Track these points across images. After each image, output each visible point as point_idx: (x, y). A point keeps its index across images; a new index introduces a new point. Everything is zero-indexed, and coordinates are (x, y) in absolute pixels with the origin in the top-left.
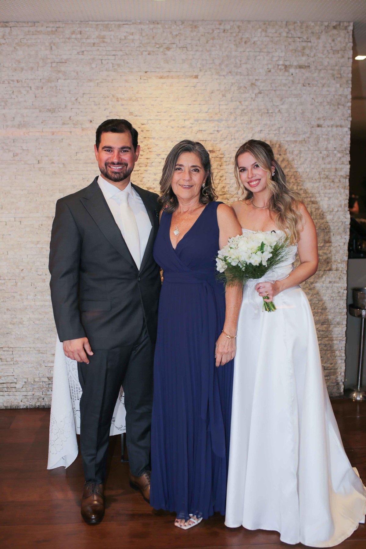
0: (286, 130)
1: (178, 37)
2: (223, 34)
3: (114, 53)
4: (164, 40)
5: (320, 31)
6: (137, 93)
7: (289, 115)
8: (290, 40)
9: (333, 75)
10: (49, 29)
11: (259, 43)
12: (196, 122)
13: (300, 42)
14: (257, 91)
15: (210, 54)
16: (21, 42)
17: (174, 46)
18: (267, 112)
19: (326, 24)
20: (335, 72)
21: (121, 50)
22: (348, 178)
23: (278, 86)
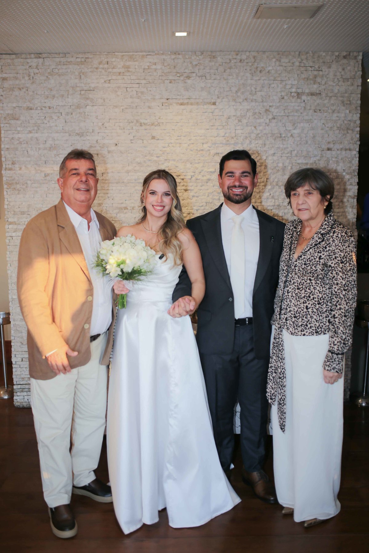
0: (297, 153)
1: (198, 67)
2: (240, 64)
3: (137, 81)
4: (185, 69)
5: (331, 61)
6: (159, 118)
7: (301, 139)
8: (302, 69)
9: (343, 102)
10: (79, 60)
11: (273, 72)
12: (214, 146)
13: (312, 71)
14: (270, 117)
15: (228, 83)
16: (53, 71)
17: (194, 75)
18: (280, 136)
19: (337, 54)
20: (345, 99)
21: (145, 79)
22: (356, 198)
23: (291, 112)
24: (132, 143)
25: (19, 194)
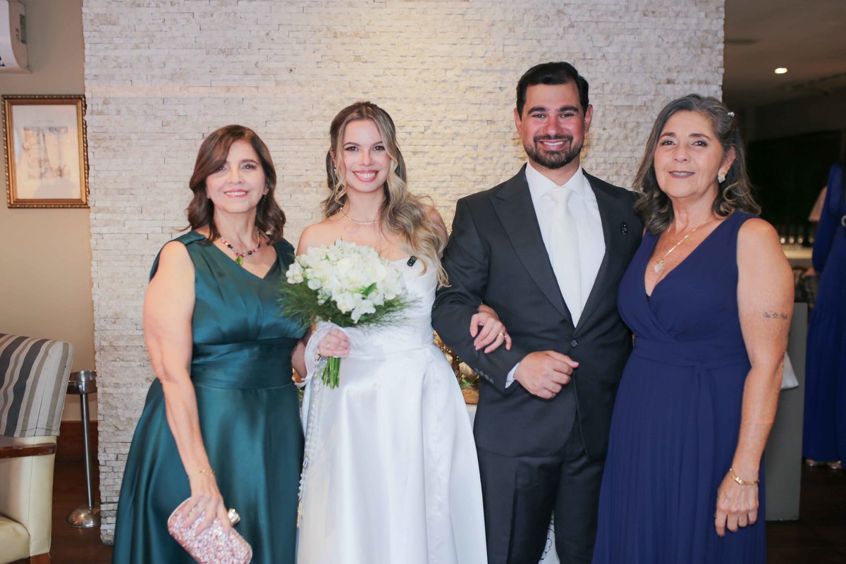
0: (614, 88)
6: (368, 24)
7: (620, 62)
12: (465, 74)
14: (566, 23)
18: (583, 57)
23: (602, 15)
24: (318, 67)
25: (114, 157)
